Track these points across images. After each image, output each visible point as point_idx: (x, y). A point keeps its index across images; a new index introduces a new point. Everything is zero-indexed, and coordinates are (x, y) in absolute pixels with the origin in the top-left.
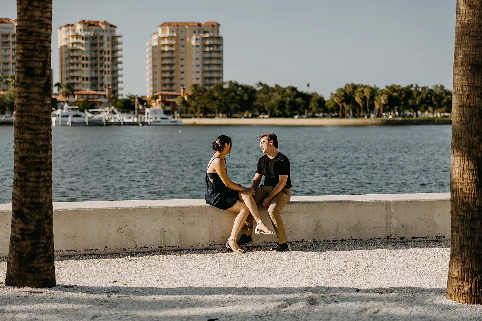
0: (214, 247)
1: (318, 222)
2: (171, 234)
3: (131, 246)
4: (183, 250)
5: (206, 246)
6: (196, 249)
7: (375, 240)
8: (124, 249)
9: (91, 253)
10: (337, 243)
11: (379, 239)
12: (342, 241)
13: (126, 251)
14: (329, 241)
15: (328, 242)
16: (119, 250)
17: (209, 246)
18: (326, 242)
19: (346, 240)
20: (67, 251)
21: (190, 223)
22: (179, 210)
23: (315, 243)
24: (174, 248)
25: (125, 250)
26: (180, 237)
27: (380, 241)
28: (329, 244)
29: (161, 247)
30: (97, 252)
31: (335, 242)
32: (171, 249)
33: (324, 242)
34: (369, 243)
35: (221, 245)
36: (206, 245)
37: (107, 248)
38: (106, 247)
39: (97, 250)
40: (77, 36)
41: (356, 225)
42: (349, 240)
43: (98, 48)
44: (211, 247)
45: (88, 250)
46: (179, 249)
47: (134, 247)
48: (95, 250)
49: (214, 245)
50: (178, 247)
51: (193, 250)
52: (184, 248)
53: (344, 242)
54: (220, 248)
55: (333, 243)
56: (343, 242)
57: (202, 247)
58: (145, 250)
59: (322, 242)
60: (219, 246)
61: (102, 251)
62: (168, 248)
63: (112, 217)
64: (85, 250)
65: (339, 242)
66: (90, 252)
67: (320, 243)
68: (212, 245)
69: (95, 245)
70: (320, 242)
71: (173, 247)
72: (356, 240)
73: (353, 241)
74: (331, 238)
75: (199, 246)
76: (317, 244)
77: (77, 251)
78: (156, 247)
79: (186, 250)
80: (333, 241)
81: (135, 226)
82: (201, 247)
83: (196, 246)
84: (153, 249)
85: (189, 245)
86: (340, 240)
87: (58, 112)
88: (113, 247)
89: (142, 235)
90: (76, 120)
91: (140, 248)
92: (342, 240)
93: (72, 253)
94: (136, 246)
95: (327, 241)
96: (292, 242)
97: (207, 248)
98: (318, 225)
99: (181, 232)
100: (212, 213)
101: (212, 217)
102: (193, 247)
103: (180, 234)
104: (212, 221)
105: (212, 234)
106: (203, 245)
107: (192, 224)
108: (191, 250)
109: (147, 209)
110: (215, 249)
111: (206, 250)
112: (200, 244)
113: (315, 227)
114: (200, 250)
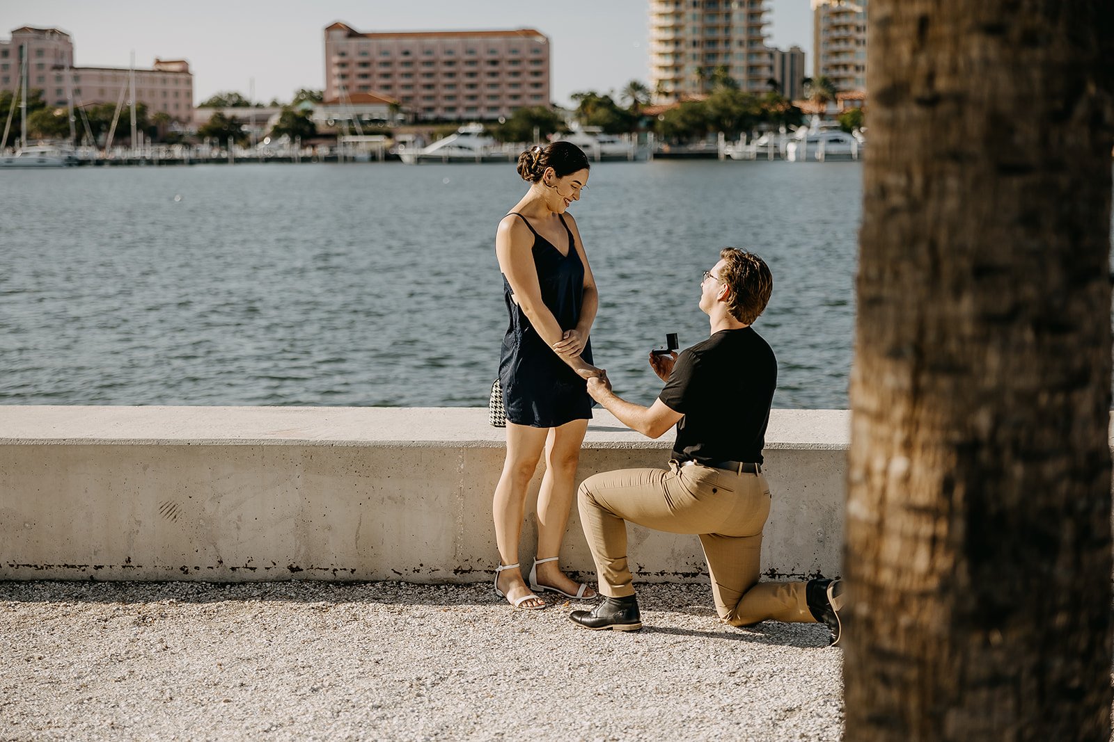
0: (468, 578)
2: (330, 528)
3: (204, 562)
4: (365, 583)
5: (442, 574)
6: (410, 579)
8: (182, 569)
9: (85, 575)
13: (186, 577)
16: (170, 573)
17: (452, 575)
20: (12, 566)
21: (389, 498)
22: (353, 454)
24: (341, 575)
25: (186, 572)
26: (357, 539)
29: (298, 569)
30: (101, 574)
32: (329, 576)
36: (442, 570)
37: (131, 564)
38: (129, 560)
39: (101, 567)
44: (458, 577)
45: (73, 567)
46: (354, 577)
47: (214, 563)
48: (97, 568)
49: (469, 571)
50: (353, 571)
51: (399, 583)
52: (371, 578)
57: (428, 576)
58: (249, 575)
60: (486, 577)
61: (118, 573)
62: (320, 575)
63: (145, 468)
64: (65, 565)
66: (79, 574)
68: (464, 572)
69: (95, 553)
71: (335, 570)
75: (418, 571)
77: (42, 568)
78: (282, 570)
79: (373, 582)
81: (216, 498)
82: (424, 576)
83: (410, 571)
84: (272, 574)
85: (387, 562)
87: (801, 133)
88: (149, 561)
89: (238, 528)
90: (834, 148)
91: (233, 569)
93: (27, 573)
94: (221, 562)
97: (445, 581)
98: (832, 521)
99: (360, 524)
100: (462, 468)
101: (462, 480)
102: (400, 574)
103: (357, 532)
104: (462, 495)
105: (461, 534)
106: (433, 571)
107: (396, 503)
108: (392, 583)
109: (252, 447)
110: (469, 585)
111: (442, 587)
112: (421, 565)
113: (819, 529)
114: (418, 585)
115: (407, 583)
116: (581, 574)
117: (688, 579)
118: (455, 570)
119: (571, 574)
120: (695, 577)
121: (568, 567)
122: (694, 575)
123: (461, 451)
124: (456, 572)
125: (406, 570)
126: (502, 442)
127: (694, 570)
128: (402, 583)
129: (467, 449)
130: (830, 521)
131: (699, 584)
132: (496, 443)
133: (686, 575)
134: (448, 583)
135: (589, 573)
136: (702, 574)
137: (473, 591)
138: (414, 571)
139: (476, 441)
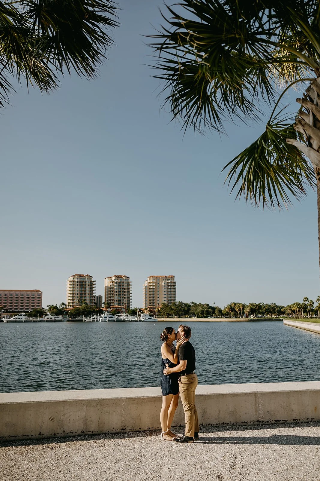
0: (125, 431)
1: (204, 409)
2: (92, 421)
3: (60, 432)
4: (100, 434)
5: (118, 431)
6: (111, 433)
7: (248, 423)
8: (54, 434)
9: (28, 438)
10: (219, 426)
11: (251, 422)
12: (223, 425)
13: (56, 436)
14: (213, 424)
15: (213, 425)
16: (51, 436)
17: (121, 431)
18: (211, 425)
19: (226, 424)
20: (8, 437)
21: (106, 412)
22: (98, 402)
23: (203, 426)
24: (94, 433)
25: (55, 435)
26: (98, 423)
27: (251, 424)
29: (84, 432)
30: (33, 437)
31: (218, 425)
32: (91, 433)
34: (243, 426)
35: (130, 429)
37: (41, 434)
38: (40, 433)
39: (33, 435)
40: (113, 282)
41: (233, 411)
42: (228, 423)
43: (122, 287)
45: (25, 436)
46: (97, 433)
47: (62, 432)
48: (31, 436)
49: (125, 430)
50: (97, 431)
51: (108, 434)
52: (102, 433)
53: (224, 425)
54: (130, 432)
55: (216, 426)
57: (115, 432)
58: (71, 434)
59: (208, 426)
60: (129, 431)
61: (37, 436)
62: (89, 433)
63: (46, 408)
64: (23, 436)
66: (27, 437)
67: (206, 426)
68: (124, 430)
69: (31, 432)
70: (206, 425)
71: (93, 431)
72: (233, 423)
73: (231, 424)
74: (214, 422)
75: (113, 430)
76: (204, 427)
77: (17, 437)
78: (80, 432)
79: (102, 434)
80: (216, 424)
81: (64, 415)
82: (114, 431)
84: (77, 434)
85: (106, 429)
86: (221, 424)
87: (103, 315)
88: (46, 432)
89: (69, 422)
90: (110, 319)
91: (67, 433)
92: (223, 423)
93: (13, 438)
94: (64, 432)
99: (99, 419)
100: (124, 403)
101: (124, 407)
103: (99, 421)
104: (124, 410)
105: (123, 420)
106: (116, 430)
107: (108, 413)
109: (74, 401)
110: (125, 433)
114: (114, 434)
116: (151, 428)
117: (175, 428)
118: (122, 429)
122: (176, 427)
123: (124, 400)
125: (110, 430)
126: (133, 397)
127: (176, 425)
131: (177, 429)
132: (131, 397)
133: (174, 427)
134: (120, 433)
137: (127, 434)
139: (127, 397)
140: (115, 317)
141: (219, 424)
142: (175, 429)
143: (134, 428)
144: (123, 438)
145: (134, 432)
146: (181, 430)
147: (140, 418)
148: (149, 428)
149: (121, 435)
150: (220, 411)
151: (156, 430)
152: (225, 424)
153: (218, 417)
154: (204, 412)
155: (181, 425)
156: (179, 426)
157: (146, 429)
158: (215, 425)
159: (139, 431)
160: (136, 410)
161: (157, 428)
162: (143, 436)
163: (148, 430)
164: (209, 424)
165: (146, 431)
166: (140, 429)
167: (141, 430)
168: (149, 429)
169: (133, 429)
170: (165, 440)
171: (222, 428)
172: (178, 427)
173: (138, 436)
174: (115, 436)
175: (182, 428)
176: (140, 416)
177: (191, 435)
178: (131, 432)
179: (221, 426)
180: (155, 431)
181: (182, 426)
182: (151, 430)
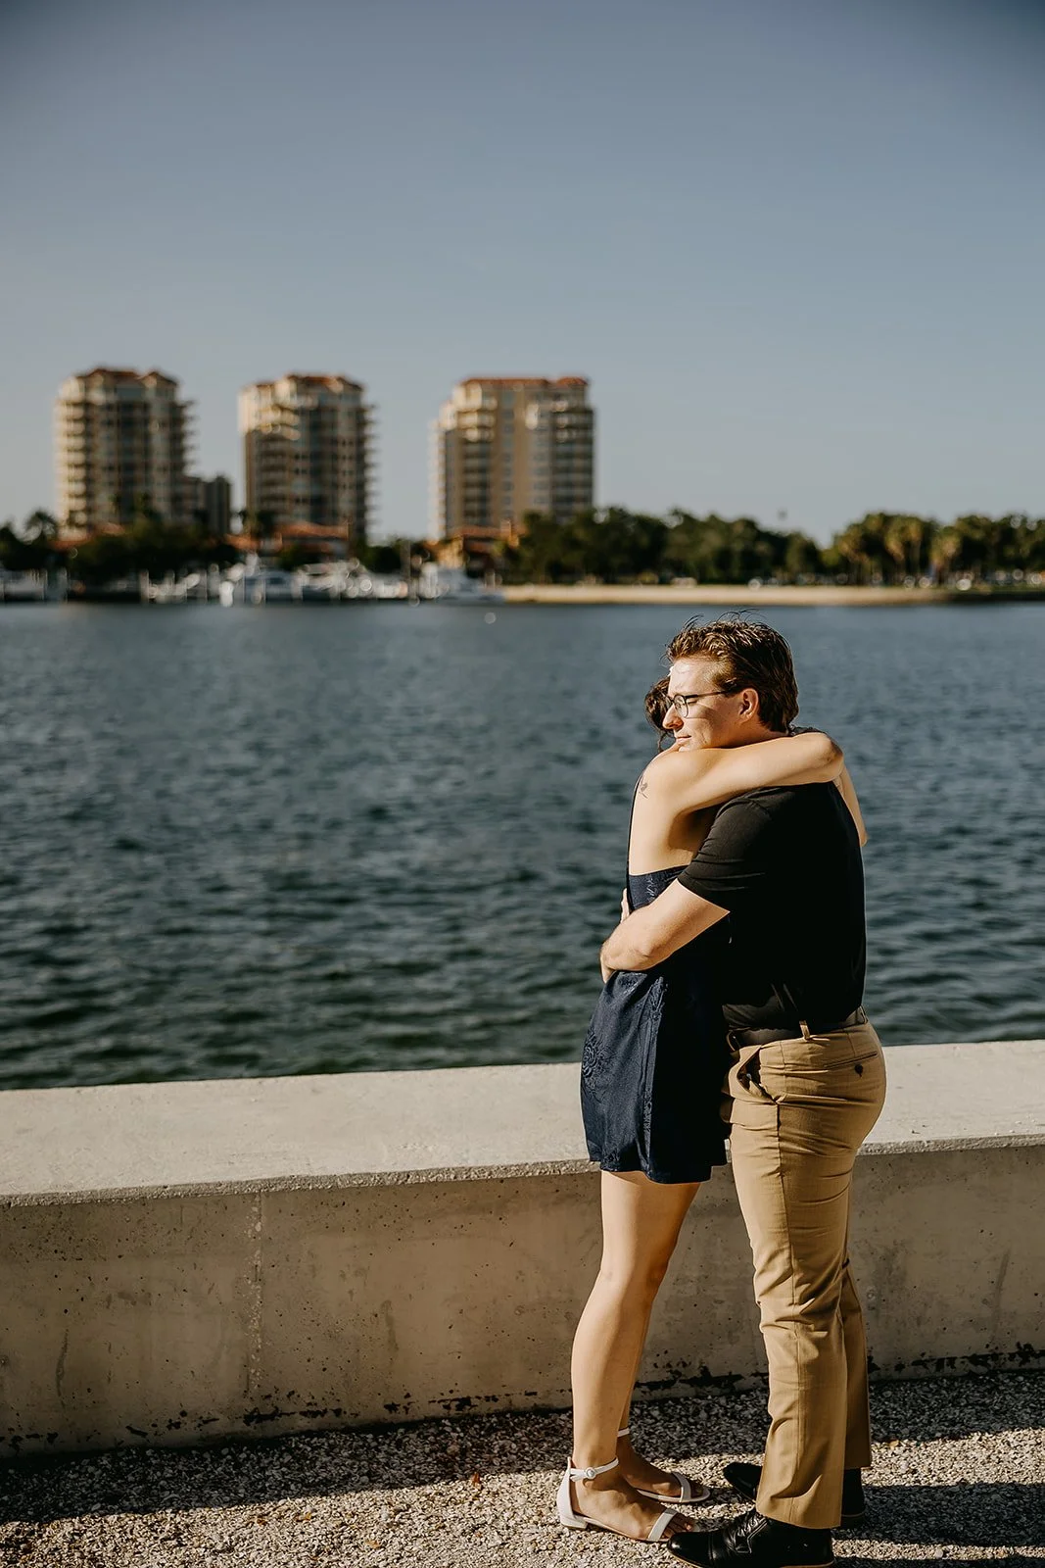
0: (271, 1429)
1: (889, 1256)
4: (79, 1456)
5: (222, 1426)
6: (161, 1443)
10: (993, 1373)
12: (1026, 1360)
14: (952, 1361)
15: (947, 1370)
17: (240, 1426)
18: (933, 1369)
21: (122, 1295)
22: (51, 1219)
24: (28, 1446)
26: (59, 1377)
28: (952, 1379)
31: (984, 1364)
33: (922, 1371)
35: (314, 1414)
36: (223, 1419)
40: (282, 409)
43: (327, 433)
44: (252, 1429)
46: (54, 1449)
49: (272, 1417)
50: (52, 1437)
51: (140, 1455)
52: (87, 1445)
53: (1033, 1363)
54: (310, 1434)
55: (971, 1376)
56: (1026, 1366)
57: (197, 1433)
59: (908, 1371)
60: (303, 1423)
65: (1009, 1364)
67: (896, 1375)
68: (261, 1418)
70: (900, 1367)
71: (16, 1438)
74: (962, 1343)
75: (176, 1425)
79: (94, 1455)
80: (975, 1359)
82: (189, 1431)
83: (162, 1428)
85: (118, 1418)
86: (1012, 1356)
87: (237, 572)
90: (275, 590)
92: (1024, 1351)
95: (942, 1360)
96: (739, 1377)
97: (228, 1438)
98: (890, 1273)
99: (65, 1348)
100: (258, 1228)
101: (258, 1252)
102: (144, 1434)
103: (60, 1364)
104: (258, 1280)
105: (258, 1351)
106: (206, 1422)
107: (134, 1303)
108: (129, 1454)
110: (274, 1448)
111: (225, 1451)
112: (183, 1414)
113: (871, 1288)
114: (182, 1450)
115: (157, 1449)
116: (474, 1401)
117: (657, 1393)
118: (245, 1416)
119: (457, 1403)
120: (669, 1388)
121: (451, 1392)
122: (668, 1384)
123: (257, 1199)
124: (248, 1419)
125: (154, 1425)
126: (330, 1178)
127: (666, 1376)
128: (149, 1453)
129: (268, 1194)
130: (887, 1274)
131: (676, 1401)
132: (318, 1179)
133: (653, 1386)
134: (235, 1442)
135: (487, 1399)
136: (681, 1381)
137: (287, 1458)
138: (169, 1427)
139: (281, 1179)
140: (301, 581)
141: (995, 1356)
142: (661, 1403)
143: (345, 1407)
144: (257, 1494)
145: (348, 1430)
146: (708, 1409)
147: (391, 1332)
148: (465, 1402)
149: (238, 1466)
150: (1004, 1266)
151: (516, 1413)
152: (1037, 1356)
153: (986, 1312)
154: (889, 1273)
155: (705, 1371)
156: (693, 1382)
157: (438, 1410)
158: (961, 1368)
159: (381, 1428)
160: (360, 1272)
161: (520, 1401)
162: (418, 1480)
163: (453, 1412)
164: (916, 1363)
165: (436, 1421)
166: (392, 1408)
167: (401, 1416)
168: (459, 1408)
169: (338, 1412)
170: (590, 1527)
171: (1018, 1388)
172: (681, 1390)
173: (372, 1480)
174: (190, 1473)
175: (717, 1391)
176: (390, 1321)
177: (811, 1510)
178: (320, 1433)
179: (1013, 1374)
180: (509, 1419)
181: (717, 1381)
182: (474, 1419)
